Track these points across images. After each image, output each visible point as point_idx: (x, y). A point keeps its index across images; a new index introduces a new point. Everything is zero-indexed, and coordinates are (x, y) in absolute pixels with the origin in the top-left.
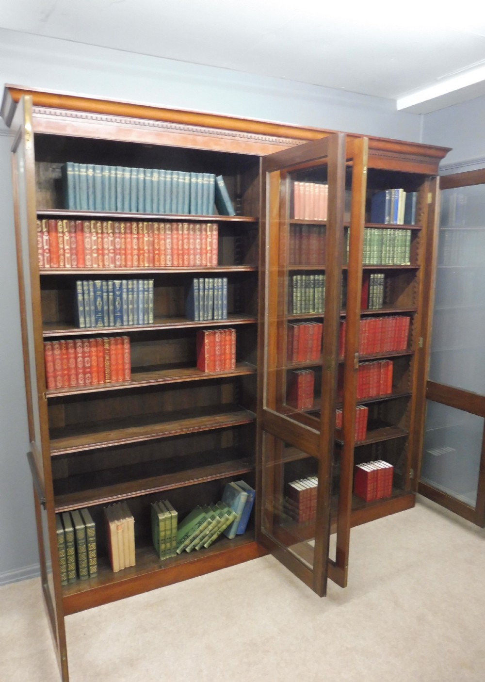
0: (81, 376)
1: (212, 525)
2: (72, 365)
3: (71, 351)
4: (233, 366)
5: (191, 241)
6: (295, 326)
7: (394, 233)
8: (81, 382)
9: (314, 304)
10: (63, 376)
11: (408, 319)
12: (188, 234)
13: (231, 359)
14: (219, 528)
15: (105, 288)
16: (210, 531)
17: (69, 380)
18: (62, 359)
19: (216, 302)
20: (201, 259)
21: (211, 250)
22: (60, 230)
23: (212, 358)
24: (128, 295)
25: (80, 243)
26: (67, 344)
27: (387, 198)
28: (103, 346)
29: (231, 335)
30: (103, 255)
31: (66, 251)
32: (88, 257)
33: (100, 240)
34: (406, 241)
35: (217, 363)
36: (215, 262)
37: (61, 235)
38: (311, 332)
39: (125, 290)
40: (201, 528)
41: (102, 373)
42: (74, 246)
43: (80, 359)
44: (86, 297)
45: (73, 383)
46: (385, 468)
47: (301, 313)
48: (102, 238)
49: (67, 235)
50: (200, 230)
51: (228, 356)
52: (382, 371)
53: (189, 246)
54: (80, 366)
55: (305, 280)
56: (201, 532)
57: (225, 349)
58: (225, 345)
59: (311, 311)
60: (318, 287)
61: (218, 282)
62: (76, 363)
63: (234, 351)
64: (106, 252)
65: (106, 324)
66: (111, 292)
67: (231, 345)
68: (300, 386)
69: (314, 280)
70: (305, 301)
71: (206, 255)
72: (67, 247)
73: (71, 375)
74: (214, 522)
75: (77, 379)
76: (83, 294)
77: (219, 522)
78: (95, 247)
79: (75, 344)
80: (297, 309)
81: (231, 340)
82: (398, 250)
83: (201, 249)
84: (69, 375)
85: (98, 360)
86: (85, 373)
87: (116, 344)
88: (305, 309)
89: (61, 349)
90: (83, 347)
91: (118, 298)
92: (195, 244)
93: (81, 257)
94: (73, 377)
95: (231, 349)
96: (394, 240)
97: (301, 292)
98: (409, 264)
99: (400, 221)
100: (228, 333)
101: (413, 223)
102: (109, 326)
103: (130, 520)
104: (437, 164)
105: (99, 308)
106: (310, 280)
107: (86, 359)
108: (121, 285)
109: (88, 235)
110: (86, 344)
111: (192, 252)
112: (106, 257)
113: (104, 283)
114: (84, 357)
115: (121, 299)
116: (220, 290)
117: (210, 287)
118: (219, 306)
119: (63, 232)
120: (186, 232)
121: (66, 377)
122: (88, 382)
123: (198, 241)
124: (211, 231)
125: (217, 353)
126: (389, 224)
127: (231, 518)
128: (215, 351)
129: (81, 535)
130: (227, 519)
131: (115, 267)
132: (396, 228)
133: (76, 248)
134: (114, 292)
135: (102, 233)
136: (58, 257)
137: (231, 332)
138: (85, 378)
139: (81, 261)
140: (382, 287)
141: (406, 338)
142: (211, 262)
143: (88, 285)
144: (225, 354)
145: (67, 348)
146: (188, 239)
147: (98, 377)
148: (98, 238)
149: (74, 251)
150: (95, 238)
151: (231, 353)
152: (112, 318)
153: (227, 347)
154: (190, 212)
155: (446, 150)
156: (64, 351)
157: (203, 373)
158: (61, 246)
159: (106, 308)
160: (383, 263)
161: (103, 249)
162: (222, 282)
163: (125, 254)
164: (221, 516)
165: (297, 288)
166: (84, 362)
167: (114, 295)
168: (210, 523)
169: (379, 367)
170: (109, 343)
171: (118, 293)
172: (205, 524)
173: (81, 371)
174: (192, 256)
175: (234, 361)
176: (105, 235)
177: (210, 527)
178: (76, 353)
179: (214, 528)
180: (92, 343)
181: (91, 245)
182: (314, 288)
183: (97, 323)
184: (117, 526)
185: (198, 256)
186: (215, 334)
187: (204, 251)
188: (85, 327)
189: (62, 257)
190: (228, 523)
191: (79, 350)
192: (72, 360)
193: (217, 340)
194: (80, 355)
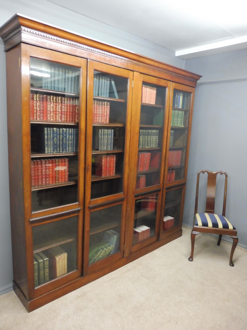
0: (44, 179)
1: (102, 253)
2: (40, 174)
3: (40, 166)
4: (114, 173)
5: (98, 110)
6: (140, 154)
7: (178, 112)
8: (44, 183)
9: (148, 144)
10: (35, 179)
11: (181, 151)
12: (97, 106)
14: (106, 254)
15: (58, 132)
16: (102, 256)
17: (38, 182)
18: (35, 170)
19: (108, 141)
20: (102, 120)
21: (106, 115)
22: (35, 99)
23: (105, 169)
24: (69, 136)
25: (45, 107)
26: (37, 162)
27: (176, 96)
28: (56, 163)
29: (113, 158)
30: (56, 114)
31: (38, 111)
32: (49, 115)
33: (55, 106)
34: (182, 116)
35: (108, 172)
36: (108, 121)
37: (35, 102)
38: (146, 157)
39: (68, 134)
40: (98, 255)
41: (54, 178)
42: (42, 109)
43: (44, 170)
44: (49, 137)
45: (40, 183)
46: (171, 219)
47: (143, 147)
48: (56, 105)
49: (39, 102)
50: (102, 105)
51: (112, 169)
52: (171, 175)
53: (97, 112)
54: (44, 174)
55: (145, 132)
56: (98, 257)
57: (111, 165)
58: (111, 163)
59: (146, 147)
60: (149, 136)
61: (110, 131)
62: (42, 172)
63: (114, 166)
64: (58, 113)
65: (58, 152)
66: (61, 134)
67: (113, 163)
68: (140, 182)
69: (148, 132)
70: (144, 142)
71: (104, 117)
72: (38, 109)
73: (39, 179)
74: (104, 251)
75: (42, 181)
76: (48, 135)
78: (52, 110)
79: (41, 162)
80: (141, 146)
81: (113, 160)
82: (179, 120)
83: (102, 114)
84: (38, 179)
85: (53, 171)
86: (46, 178)
87: (62, 162)
88: (144, 146)
89: (34, 165)
90: (46, 164)
91: (65, 138)
92: (99, 111)
93: (45, 114)
94: (40, 180)
96: (178, 116)
97: (143, 138)
98: (183, 126)
99: (180, 107)
101: (185, 108)
102: (60, 152)
103: (65, 254)
104: (196, 82)
105: (55, 142)
106: (146, 132)
107: (47, 170)
108: (66, 130)
109: (49, 103)
110: (47, 162)
111: (98, 115)
112: (57, 116)
113: (58, 129)
114: (46, 169)
115: (66, 138)
116: (110, 135)
117: (106, 134)
118: (110, 144)
119: (37, 101)
120: (96, 105)
121: (37, 180)
122: (47, 182)
123: (101, 110)
124: (107, 105)
126: (176, 108)
127: (110, 248)
128: (107, 166)
129: (41, 265)
130: (109, 249)
131: (62, 121)
132: (179, 110)
133: (43, 110)
134: (62, 134)
135: (56, 102)
136: (34, 114)
137: (114, 156)
138: (46, 181)
139: (45, 117)
140: (173, 136)
141: (180, 160)
142: (106, 121)
143: (50, 130)
144: (111, 167)
145: (37, 164)
146: (97, 109)
147: (53, 180)
148: (54, 105)
149: (42, 112)
150: (53, 105)
152: (61, 149)
154: (98, 95)
155: (200, 76)
156: (36, 166)
157: (101, 177)
158: (35, 108)
159: (58, 143)
160: (174, 126)
161: (56, 111)
162: (112, 132)
163: (67, 115)
164: (106, 248)
165: (141, 136)
166: (46, 172)
167: (62, 136)
168: (101, 252)
170: (59, 162)
171: (65, 135)
172: (99, 253)
173: (44, 176)
174: (98, 118)
175: (114, 171)
176: (58, 104)
178: (42, 167)
180: (50, 161)
181: (51, 109)
182: (148, 136)
183: (54, 150)
184: (59, 258)
185: (100, 118)
186: (107, 157)
187: (103, 116)
188: (48, 153)
189: (35, 114)
190: (109, 251)
191: (44, 165)
192: (40, 171)
193: (108, 160)
194: (44, 168)
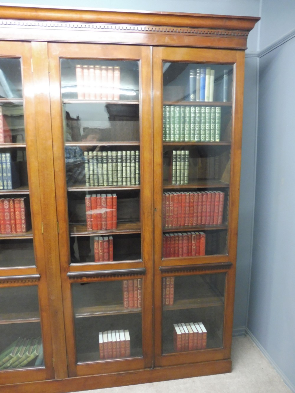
1: (13, 359)
4: (24, 230)
9: (108, 178)
11: (223, 194)
13: (21, 224)
16: (11, 365)
27: (191, 76)
29: (20, 203)
35: (7, 227)
36: (1, 139)
46: (198, 333)
51: (18, 221)
52: (193, 242)
57: (15, 215)
58: (14, 212)
67: (20, 212)
74: (15, 358)
77: (19, 358)
81: (20, 208)
82: (206, 127)
95: (20, 215)
100: (16, 202)
101: (224, 101)
116: (4, 164)
125: (7, 218)
127: (32, 356)
128: (4, 216)
130: (27, 357)
132: (202, 105)
137: (20, 201)
140: (186, 163)
141: (220, 213)
144: (15, 219)
151: (21, 219)
153: (17, 213)
162: (6, 157)
168: (11, 358)
169: (189, 239)
175: (24, 226)
177: (11, 361)
179: (14, 363)
182: (107, 163)
186: (3, 202)
190: (29, 359)
193: (6, 207)
